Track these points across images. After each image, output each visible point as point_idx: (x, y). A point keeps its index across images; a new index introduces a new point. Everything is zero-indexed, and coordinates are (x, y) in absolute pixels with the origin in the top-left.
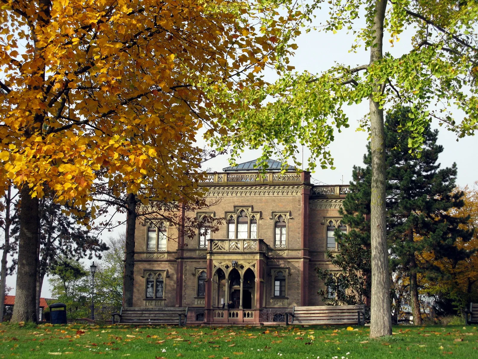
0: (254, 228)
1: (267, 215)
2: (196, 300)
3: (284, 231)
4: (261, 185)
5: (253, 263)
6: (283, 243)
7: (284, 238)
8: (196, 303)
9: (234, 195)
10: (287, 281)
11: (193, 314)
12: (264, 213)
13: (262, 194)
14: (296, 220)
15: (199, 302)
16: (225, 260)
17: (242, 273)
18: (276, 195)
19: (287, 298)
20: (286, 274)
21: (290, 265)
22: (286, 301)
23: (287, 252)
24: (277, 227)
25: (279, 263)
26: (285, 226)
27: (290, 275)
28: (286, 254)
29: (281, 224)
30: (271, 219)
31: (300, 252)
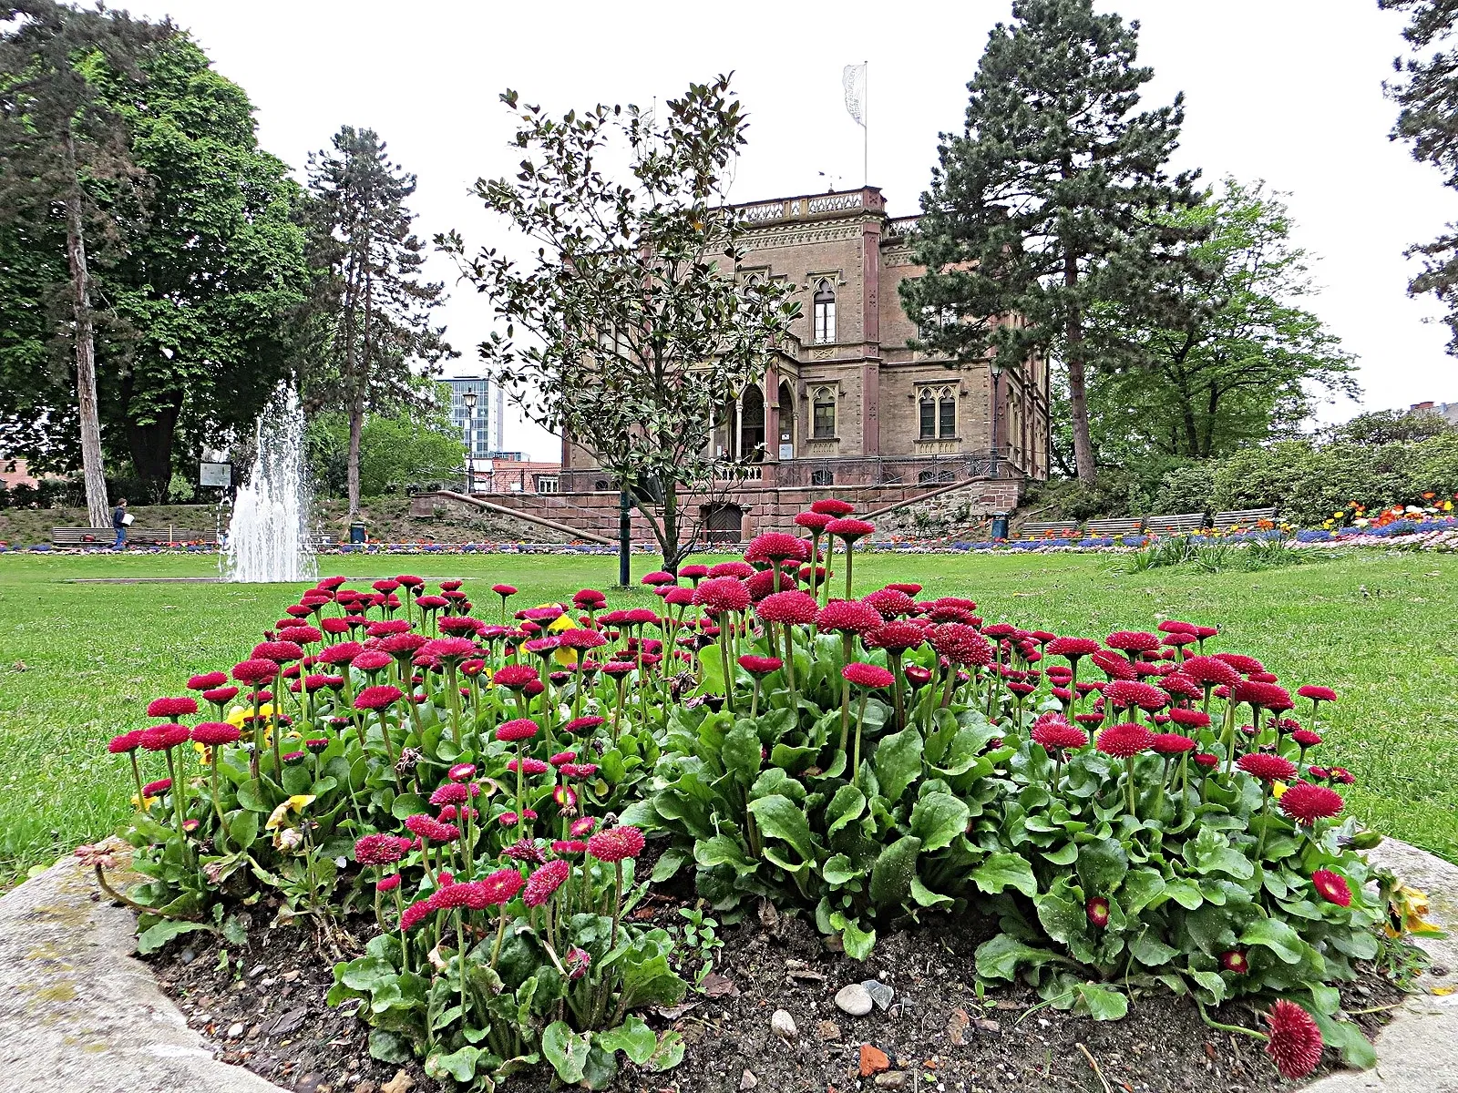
1: (797, 281)
3: (831, 309)
4: (786, 224)
5: (760, 373)
7: (831, 324)
10: (837, 406)
12: (792, 278)
14: (853, 286)
18: (813, 239)
19: (838, 440)
20: (835, 393)
21: (841, 376)
22: (835, 444)
23: (835, 350)
24: (816, 302)
25: (822, 374)
26: (832, 301)
27: (842, 394)
28: (834, 355)
29: (826, 296)
30: (805, 288)
31: (861, 349)
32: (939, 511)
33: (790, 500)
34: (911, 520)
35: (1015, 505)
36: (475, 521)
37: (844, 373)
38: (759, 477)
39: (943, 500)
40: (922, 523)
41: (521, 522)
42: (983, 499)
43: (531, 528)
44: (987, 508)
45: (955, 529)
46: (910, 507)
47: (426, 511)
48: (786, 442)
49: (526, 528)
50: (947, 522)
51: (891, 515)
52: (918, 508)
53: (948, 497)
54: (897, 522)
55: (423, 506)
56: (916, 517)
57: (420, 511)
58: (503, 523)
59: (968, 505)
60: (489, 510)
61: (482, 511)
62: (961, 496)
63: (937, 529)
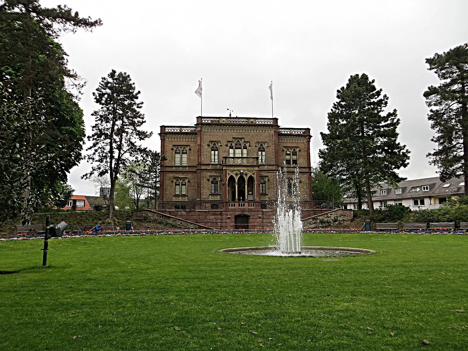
0: (245, 151)
1: (253, 144)
2: (210, 196)
3: (264, 153)
4: (249, 125)
5: (253, 172)
6: (264, 161)
7: (264, 158)
8: (210, 198)
9: (232, 131)
10: (267, 184)
11: (209, 205)
12: (251, 143)
13: (250, 131)
14: (271, 147)
15: (212, 197)
16: (235, 170)
17: (246, 179)
18: (258, 132)
19: (267, 195)
20: (266, 179)
21: (268, 174)
22: (267, 196)
23: (266, 167)
24: (259, 151)
25: (262, 173)
26: (264, 151)
27: (269, 180)
28: (266, 168)
29: (262, 149)
30: (256, 146)
31: (274, 167)
32: (328, 219)
33: (267, 214)
34: (318, 221)
35: (352, 217)
36: (159, 221)
37: (269, 173)
38: (253, 206)
39: (329, 215)
40: (322, 222)
41: (177, 221)
42: (342, 215)
43: (181, 223)
44: (343, 218)
45: (333, 224)
46: (318, 217)
47: (140, 217)
48: (250, 194)
49: (179, 223)
50: (331, 222)
51: (312, 220)
52: (321, 218)
53: (331, 214)
54: (314, 222)
55: (139, 215)
56: (320, 220)
57: (137, 216)
58: (170, 221)
59: (337, 217)
60: (166, 216)
61: (163, 217)
62: (335, 214)
63: (327, 224)
